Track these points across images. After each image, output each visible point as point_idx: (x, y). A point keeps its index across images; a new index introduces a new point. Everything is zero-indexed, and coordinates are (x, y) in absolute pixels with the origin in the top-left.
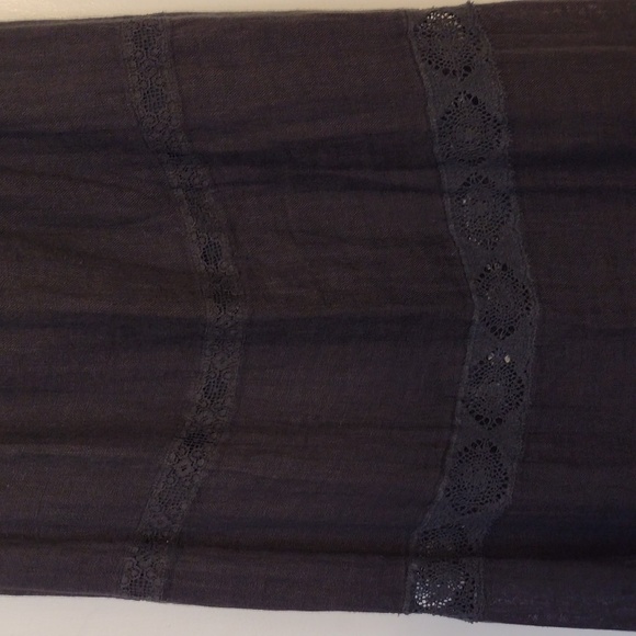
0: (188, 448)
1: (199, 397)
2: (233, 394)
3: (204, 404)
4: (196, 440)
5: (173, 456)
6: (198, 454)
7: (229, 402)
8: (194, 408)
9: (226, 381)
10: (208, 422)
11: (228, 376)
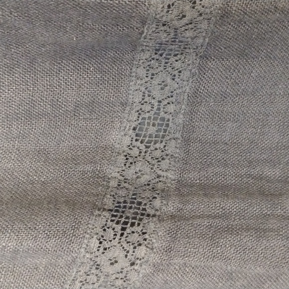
0: (119, 227)
1: (127, 141)
2: (178, 135)
3: (136, 152)
4: (130, 213)
5: (94, 243)
6: (135, 238)
7: (172, 148)
8: (121, 159)
9: (167, 116)
10: (144, 179)
11: (171, 108)
